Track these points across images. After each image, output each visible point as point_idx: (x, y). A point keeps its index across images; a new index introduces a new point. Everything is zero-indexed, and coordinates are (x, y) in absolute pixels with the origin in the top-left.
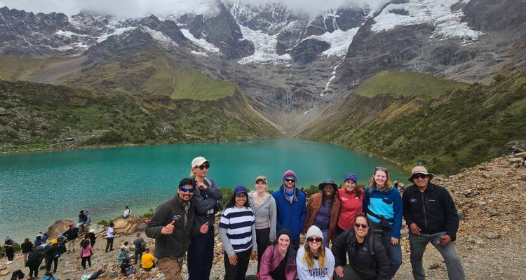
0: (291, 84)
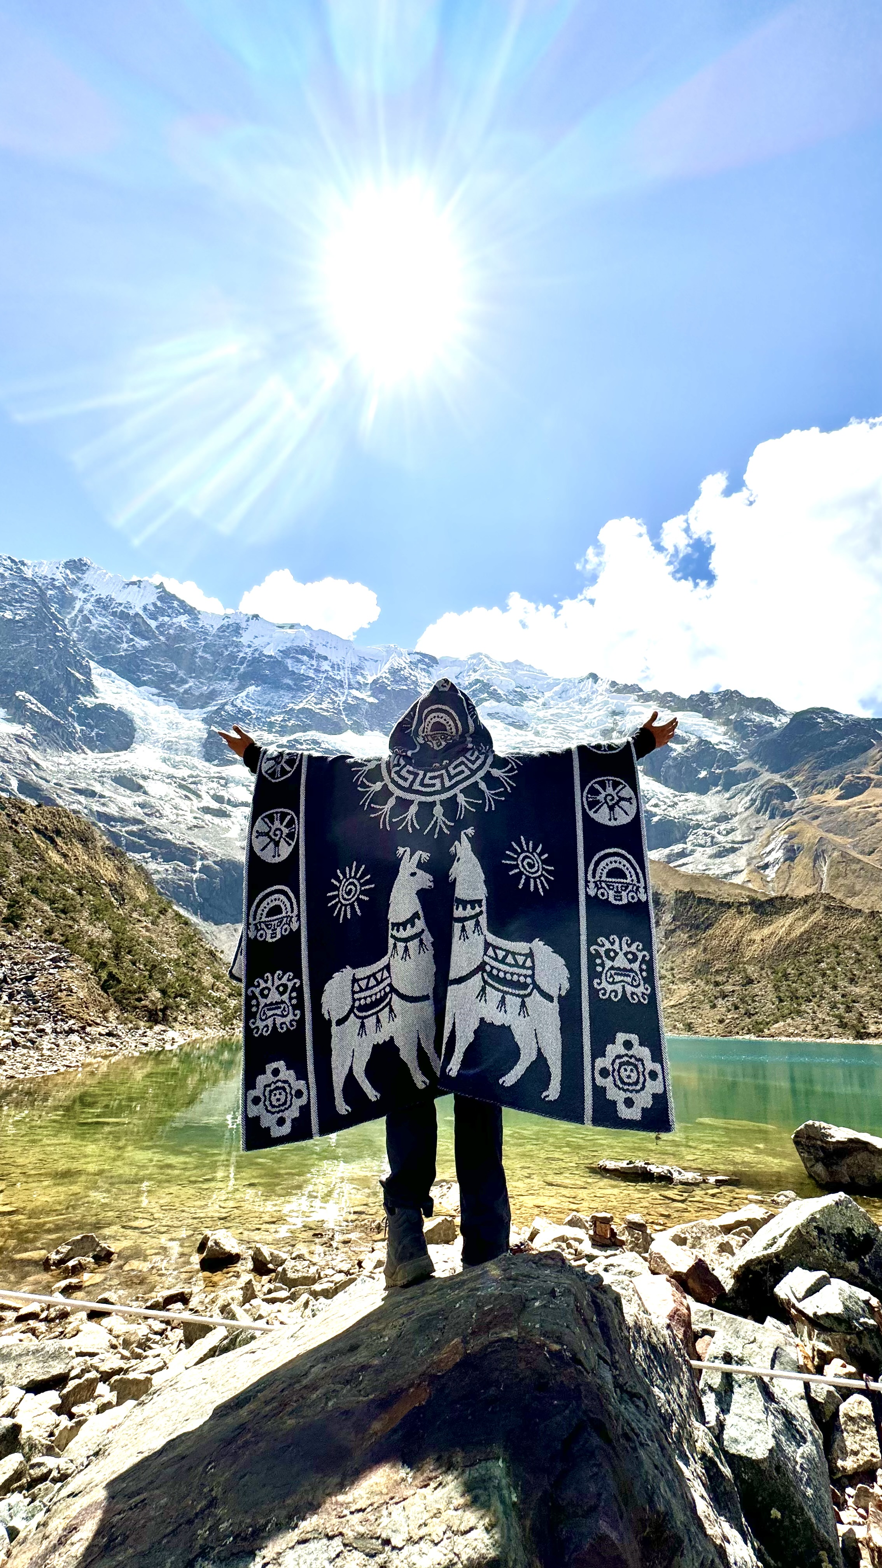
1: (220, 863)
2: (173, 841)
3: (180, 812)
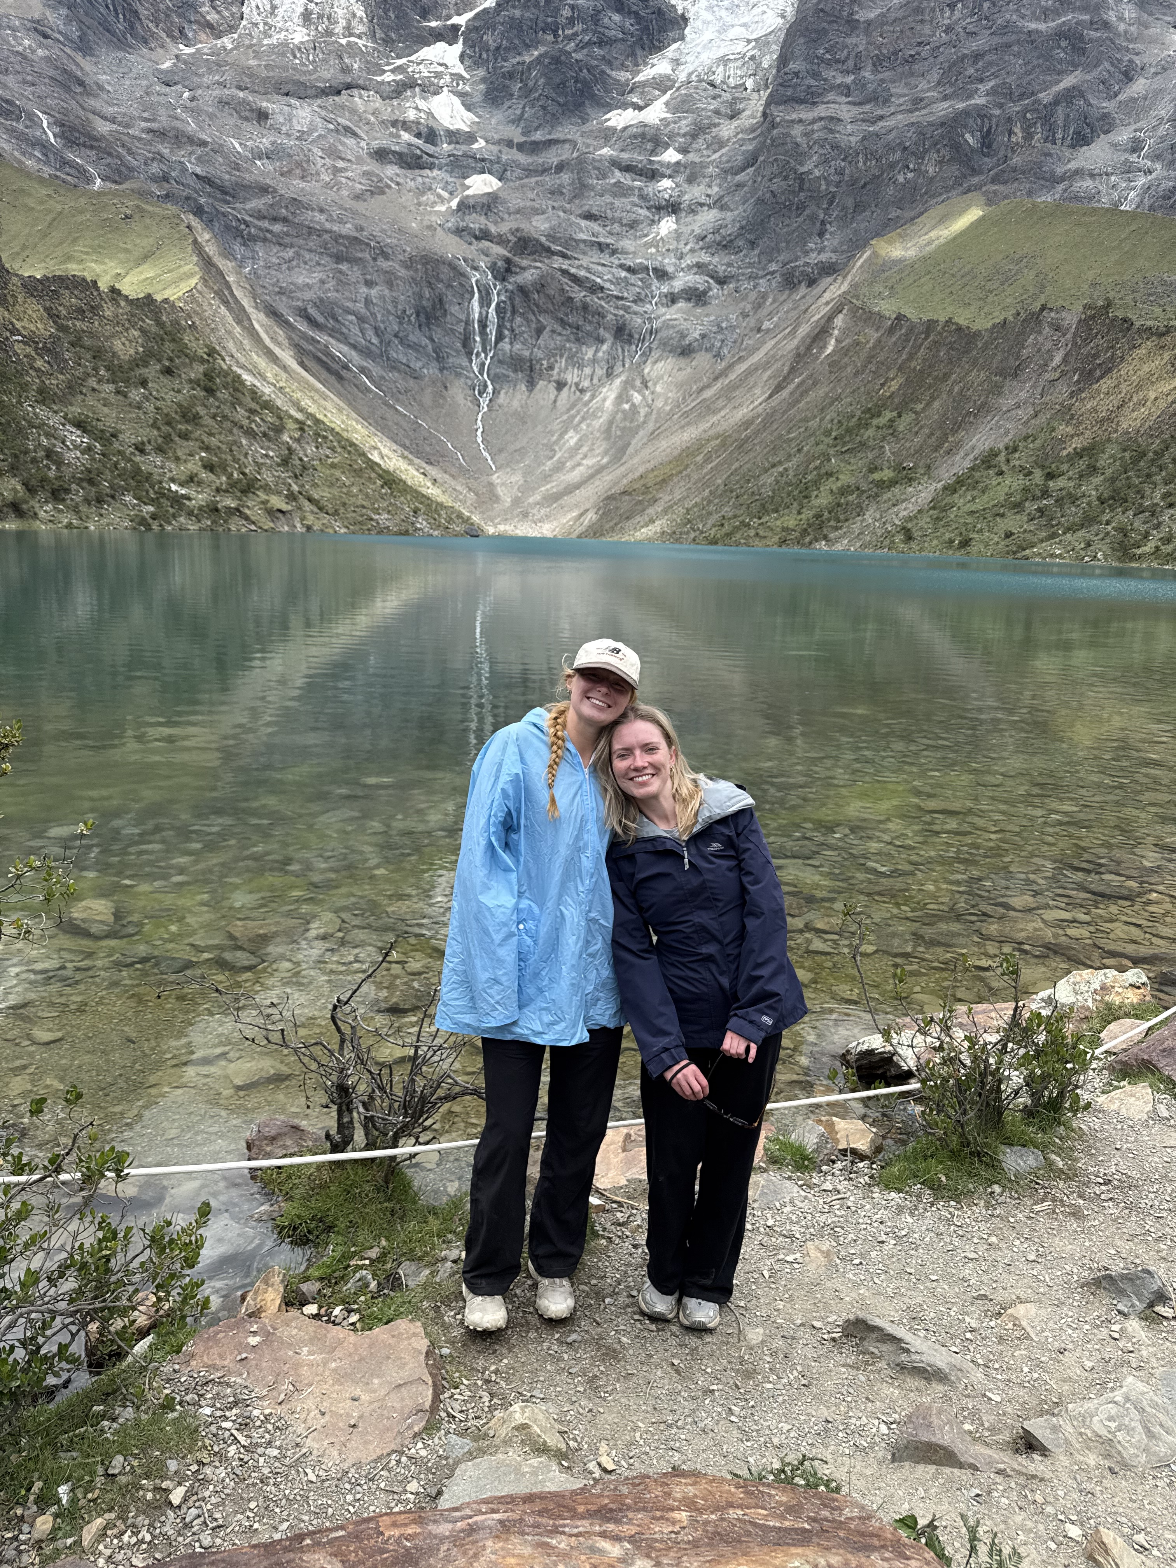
0: (484, 235)
1: (409, 263)
2: (328, 226)
3: (340, 164)
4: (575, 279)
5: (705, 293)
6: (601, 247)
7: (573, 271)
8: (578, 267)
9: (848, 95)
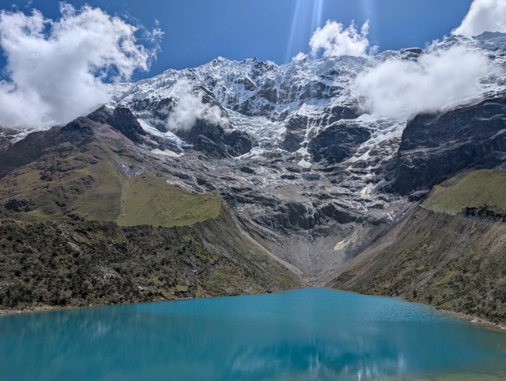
0: (311, 195)
1: (287, 205)
3: (271, 180)
4: (339, 205)
5: (382, 205)
6: (348, 195)
7: (338, 202)
8: (340, 201)
9: (425, 145)
